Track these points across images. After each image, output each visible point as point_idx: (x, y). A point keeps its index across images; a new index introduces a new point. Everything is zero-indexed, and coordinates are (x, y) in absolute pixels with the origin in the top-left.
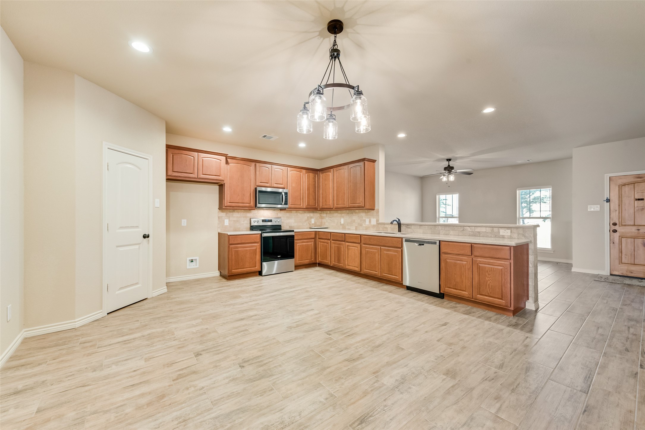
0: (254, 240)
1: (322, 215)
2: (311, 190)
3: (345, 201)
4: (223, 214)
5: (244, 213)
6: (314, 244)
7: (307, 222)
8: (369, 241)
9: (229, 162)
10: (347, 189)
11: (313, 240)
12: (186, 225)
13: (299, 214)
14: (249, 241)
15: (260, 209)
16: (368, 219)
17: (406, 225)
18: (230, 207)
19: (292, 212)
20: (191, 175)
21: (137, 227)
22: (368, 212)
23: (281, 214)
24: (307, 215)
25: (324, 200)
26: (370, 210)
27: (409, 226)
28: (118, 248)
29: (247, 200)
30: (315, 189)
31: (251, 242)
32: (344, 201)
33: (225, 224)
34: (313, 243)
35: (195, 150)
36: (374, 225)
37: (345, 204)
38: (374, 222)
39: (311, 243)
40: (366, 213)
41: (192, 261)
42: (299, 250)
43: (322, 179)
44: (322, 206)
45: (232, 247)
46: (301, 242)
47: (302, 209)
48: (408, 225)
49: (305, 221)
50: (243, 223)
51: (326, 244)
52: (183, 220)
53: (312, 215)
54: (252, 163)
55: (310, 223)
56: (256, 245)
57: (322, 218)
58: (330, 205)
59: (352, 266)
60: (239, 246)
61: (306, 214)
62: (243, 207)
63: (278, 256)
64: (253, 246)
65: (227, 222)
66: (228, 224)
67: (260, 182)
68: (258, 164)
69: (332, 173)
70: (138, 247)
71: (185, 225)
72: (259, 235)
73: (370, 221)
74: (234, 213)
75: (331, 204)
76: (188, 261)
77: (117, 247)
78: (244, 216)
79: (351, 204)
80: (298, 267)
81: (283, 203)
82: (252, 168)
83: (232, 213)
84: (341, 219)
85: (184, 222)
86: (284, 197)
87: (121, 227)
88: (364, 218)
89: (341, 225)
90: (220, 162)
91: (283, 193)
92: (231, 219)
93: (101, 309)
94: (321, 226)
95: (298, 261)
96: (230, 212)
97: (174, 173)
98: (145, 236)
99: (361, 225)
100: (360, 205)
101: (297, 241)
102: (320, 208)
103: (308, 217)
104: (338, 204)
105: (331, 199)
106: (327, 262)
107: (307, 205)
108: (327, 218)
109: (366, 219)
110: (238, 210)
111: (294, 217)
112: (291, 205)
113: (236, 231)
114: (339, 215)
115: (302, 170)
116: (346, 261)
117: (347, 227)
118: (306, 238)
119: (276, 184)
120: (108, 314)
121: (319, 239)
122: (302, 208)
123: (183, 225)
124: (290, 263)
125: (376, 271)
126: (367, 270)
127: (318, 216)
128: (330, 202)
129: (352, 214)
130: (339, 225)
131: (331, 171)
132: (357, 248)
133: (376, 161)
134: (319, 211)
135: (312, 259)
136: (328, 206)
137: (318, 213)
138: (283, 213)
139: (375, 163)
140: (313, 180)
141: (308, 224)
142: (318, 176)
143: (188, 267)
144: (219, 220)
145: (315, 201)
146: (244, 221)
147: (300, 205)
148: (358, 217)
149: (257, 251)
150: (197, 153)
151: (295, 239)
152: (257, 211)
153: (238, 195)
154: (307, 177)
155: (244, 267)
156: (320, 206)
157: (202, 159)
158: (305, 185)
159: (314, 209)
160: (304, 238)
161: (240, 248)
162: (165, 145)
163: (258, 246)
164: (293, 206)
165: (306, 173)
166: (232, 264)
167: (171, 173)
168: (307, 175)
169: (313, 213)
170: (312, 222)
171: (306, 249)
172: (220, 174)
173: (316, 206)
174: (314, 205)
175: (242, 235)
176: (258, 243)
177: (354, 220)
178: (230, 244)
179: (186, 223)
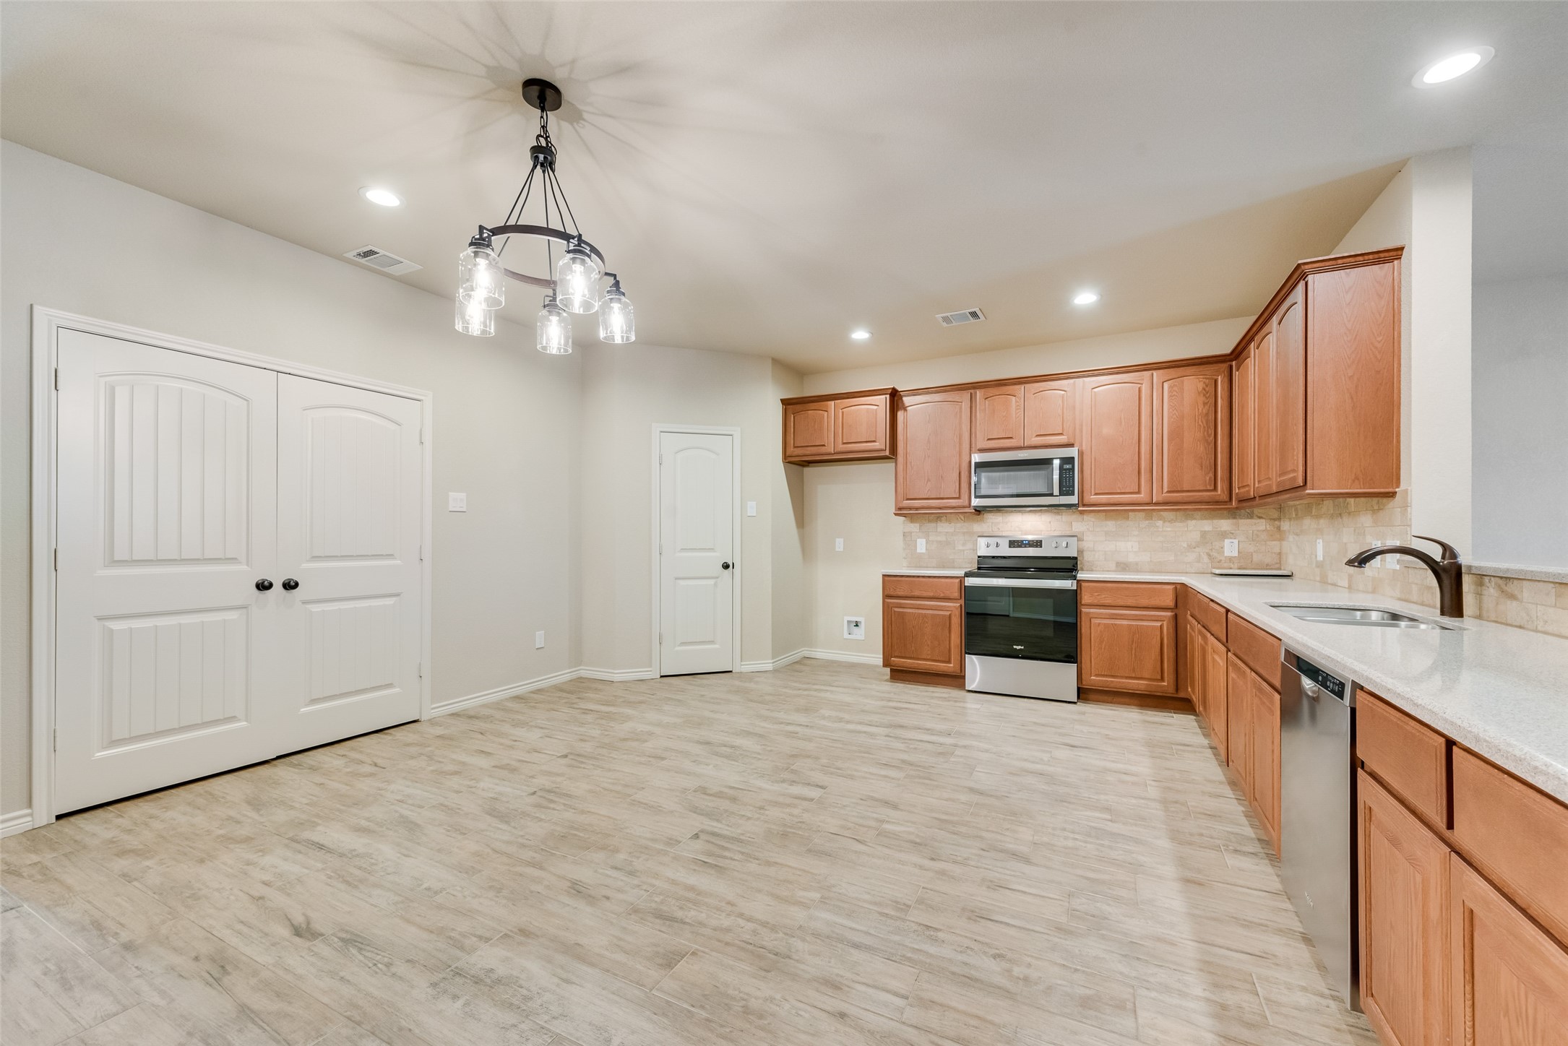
0: (944, 593)
1: (1282, 523)
2: (1192, 436)
3: (1271, 465)
4: (914, 527)
5: (966, 524)
6: (1172, 630)
7: (1197, 550)
9: (907, 404)
11: (1169, 614)
12: (842, 550)
14: (931, 594)
18: (912, 508)
19: (1127, 518)
20: (823, 450)
21: (711, 550)
22: (1379, 509)
23: (1079, 524)
24: (1198, 527)
25: (1240, 467)
28: (681, 581)
29: (951, 490)
30: (1211, 431)
31: (937, 595)
32: (1269, 466)
33: (919, 551)
35: (827, 397)
37: (1270, 479)
40: (1373, 511)
41: (857, 625)
42: (1102, 642)
43: (1239, 387)
45: (891, 603)
47: (1153, 504)
49: (1189, 546)
50: (961, 548)
52: (837, 540)
53: (1225, 524)
54: (964, 393)
55: (1214, 554)
56: (949, 607)
57: (1279, 535)
58: (1250, 485)
60: (908, 604)
61: (1192, 523)
62: (940, 508)
63: (1015, 647)
64: (943, 606)
65: (921, 545)
66: (924, 551)
67: (989, 439)
68: (983, 390)
69: (1252, 359)
70: (713, 583)
72: (958, 581)
74: (939, 524)
75: (1251, 479)
76: (846, 623)
77: (676, 579)
78: (965, 530)
80: (1084, 694)
81: (1056, 491)
83: (933, 525)
85: (839, 544)
86: (1057, 472)
87: (682, 549)
88: (1368, 539)
89: (1319, 567)
90: (875, 409)
91: (1056, 463)
92: (931, 538)
93: (651, 666)
94: (1280, 569)
96: (930, 521)
97: (796, 449)
98: (726, 566)
100: (1293, 479)
102: (1237, 497)
103: (1204, 534)
104: (1260, 482)
105: (1249, 462)
107: (1168, 492)
108: (1291, 538)
110: (948, 515)
111: (1136, 533)
112: (1096, 494)
113: (944, 567)
115: (1147, 374)
117: (1330, 577)
119: (1037, 436)
120: (662, 677)
121: (1188, 611)
122: (1147, 500)
123: (837, 549)
124: (1062, 677)
126: (1233, 768)
127: (1263, 528)
128: (1250, 473)
129: (1340, 520)
130: (1314, 564)
131: (1251, 350)
132: (1223, 665)
133: (1402, 249)
134: (1243, 509)
135: (1162, 679)
137: (1260, 518)
138: (1093, 520)
139: (1396, 262)
140: (1201, 399)
141: (1206, 559)
142: (1226, 380)
143: (846, 636)
144: (904, 540)
145: (1211, 475)
146: (964, 544)
147: (1139, 492)
148: (1355, 531)
149: (953, 622)
150: (833, 402)
151: (1083, 602)
152: (1001, 518)
153: (929, 480)
154: (1169, 392)
155: (920, 657)
156: (1237, 491)
157: (843, 413)
158: (1158, 424)
159: (1208, 503)
160: (1121, 602)
161: (910, 608)
162: (782, 401)
163: (954, 608)
164: (1103, 498)
165: (1170, 377)
166: (890, 644)
167: (791, 450)
168: (1170, 387)
169: (1234, 518)
170: (1223, 552)
171: (1133, 641)
172: (876, 436)
173: (1219, 493)
174: (1209, 488)
175: (914, 576)
176: (955, 601)
177: (1346, 544)
178: (886, 596)
179: (842, 547)
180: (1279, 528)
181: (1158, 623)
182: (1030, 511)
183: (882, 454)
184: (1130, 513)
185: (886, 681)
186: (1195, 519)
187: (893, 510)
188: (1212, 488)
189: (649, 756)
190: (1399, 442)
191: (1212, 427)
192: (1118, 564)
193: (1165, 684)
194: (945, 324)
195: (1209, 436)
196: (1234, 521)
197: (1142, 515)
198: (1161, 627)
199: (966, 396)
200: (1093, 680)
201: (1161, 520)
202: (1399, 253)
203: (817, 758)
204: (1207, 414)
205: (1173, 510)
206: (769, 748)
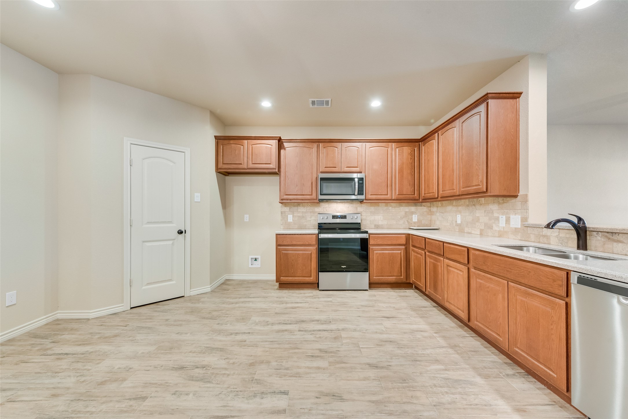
0: (308, 242)
1: (432, 208)
2: (407, 172)
3: (455, 184)
4: (286, 209)
5: (312, 208)
6: (405, 254)
7: (404, 219)
8: (484, 263)
9: (286, 147)
10: (457, 162)
11: (404, 247)
13: (390, 208)
14: (302, 243)
15: (332, 202)
16: (504, 217)
17: (608, 232)
18: (287, 200)
19: (379, 206)
20: (240, 166)
21: (170, 222)
22: (504, 203)
23: (360, 208)
24: (404, 209)
25: (426, 185)
26: (508, 199)
27: (615, 237)
28: (146, 243)
29: (307, 191)
30: (413, 170)
31: (304, 244)
32: (453, 184)
33: (289, 221)
34: (402, 251)
35: (243, 138)
36: (516, 228)
37: (453, 189)
38: (516, 221)
39: (400, 252)
40: (499, 203)
41: (256, 260)
42: (378, 261)
43: (425, 153)
44: (425, 195)
45: (280, 248)
46: (381, 249)
47: (390, 200)
48: (612, 233)
49: (401, 217)
50: (309, 219)
51: (419, 256)
52: (245, 216)
53: (413, 209)
54: (314, 144)
55: (409, 221)
56: (311, 249)
57: (431, 213)
58: (433, 192)
59: (455, 306)
60: (289, 249)
61: (402, 208)
62: (302, 200)
63: (342, 267)
64: (307, 249)
65: (290, 218)
66: (291, 221)
67: (325, 167)
68: (323, 144)
69: (436, 141)
70: (171, 243)
71: (248, 221)
72: (315, 236)
73: (508, 221)
74: (299, 207)
75: (436, 190)
76: (250, 259)
77: (143, 242)
78: (311, 211)
79: (463, 188)
80: (372, 285)
81: (356, 193)
82: (315, 150)
83: (296, 208)
84: (458, 215)
85: (247, 218)
86: (357, 184)
87: (148, 222)
88: (496, 215)
89: (458, 226)
90: (271, 147)
91: (356, 180)
92: (295, 215)
93: (123, 303)
94: (431, 226)
95: (376, 276)
96: (294, 206)
97: (224, 165)
98: (180, 232)
99: (491, 228)
100: (479, 189)
101: (374, 247)
102: (422, 198)
103: (406, 212)
104: (444, 191)
105: (434, 183)
106: (421, 285)
107: (398, 195)
108: (438, 214)
109: (500, 216)
110: (303, 204)
111: (382, 212)
112: (371, 195)
113: (300, 228)
114: (454, 209)
115: (390, 144)
116: (446, 292)
117: (466, 230)
118: (389, 243)
119: (347, 167)
120: (131, 308)
121: (414, 246)
122: (390, 198)
123: (245, 220)
124: (363, 278)
125: (499, 335)
126: (480, 325)
127: (425, 210)
128: (433, 188)
129: (474, 207)
130: (454, 225)
131: (434, 137)
132: (462, 273)
134: (422, 202)
135: (401, 275)
136: (431, 194)
137: (424, 206)
138: (366, 206)
139: (518, 99)
140: (410, 157)
141: (407, 223)
142: (418, 149)
143: (250, 266)
144: (282, 215)
145: (413, 188)
146: (311, 217)
147: (387, 195)
148: (485, 211)
149: (312, 256)
150: (246, 141)
151: (370, 244)
152: (327, 205)
153: (297, 186)
154: (399, 152)
155: (296, 275)
156: (423, 195)
157: (252, 147)
158: (394, 166)
159: (411, 200)
160: (386, 243)
161: (291, 251)
162: (215, 137)
163: (313, 250)
164: (374, 197)
165: (398, 147)
166: (280, 270)
167: (221, 165)
168: (399, 150)
169: (416, 206)
170: (412, 220)
171: (390, 260)
172: (271, 161)
173: (416, 196)
174: (412, 194)
175: (292, 234)
176: (313, 246)
177: (478, 217)
178: (278, 245)
179: (248, 218)
180: (430, 210)
181: (399, 251)
182: (340, 202)
183: (274, 171)
184: (380, 204)
185: (277, 289)
186: (403, 206)
187: (279, 201)
188: (413, 194)
189: (130, 399)
190: (519, 174)
191: (414, 168)
192: (375, 225)
193: (402, 277)
194: (311, 105)
195: (412, 172)
196: (416, 207)
197: (384, 204)
198: (401, 252)
199: (315, 145)
200: (375, 278)
201: (391, 207)
202: (520, 95)
203: (268, 362)
204: (412, 163)
205: (394, 202)
206: (231, 361)
